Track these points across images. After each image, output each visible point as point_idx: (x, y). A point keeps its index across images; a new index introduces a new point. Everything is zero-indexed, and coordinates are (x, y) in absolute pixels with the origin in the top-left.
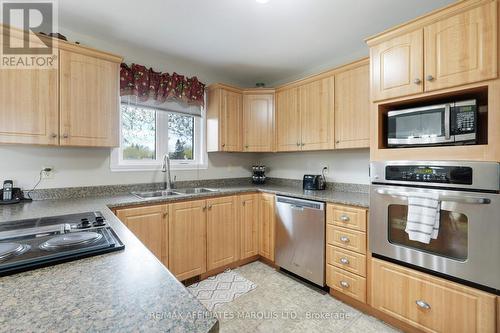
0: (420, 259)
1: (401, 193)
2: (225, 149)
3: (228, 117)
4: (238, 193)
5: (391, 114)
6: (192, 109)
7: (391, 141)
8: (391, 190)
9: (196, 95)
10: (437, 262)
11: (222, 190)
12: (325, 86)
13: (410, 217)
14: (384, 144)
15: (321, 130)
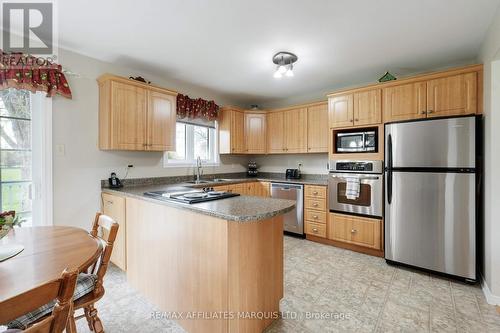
0: (351, 208)
1: (346, 176)
2: (234, 152)
4: (246, 182)
5: (339, 135)
6: (210, 123)
7: (339, 150)
8: (339, 175)
9: (214, 113)
10: (360, 209)
12: (301, 114)
13: (348, 188)
14: (336, 151)
15: (299, 141)
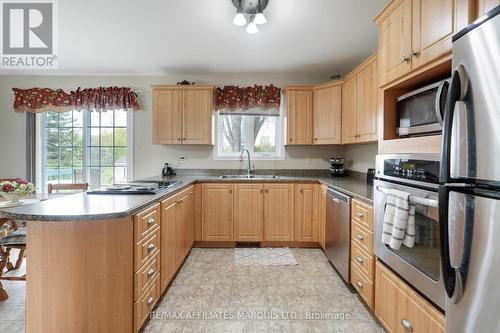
2: (293, 143)
3: (296, 114)
4: (296, 182)
5: (400, 99)
9: (274, 98)
11: (283, 178)
